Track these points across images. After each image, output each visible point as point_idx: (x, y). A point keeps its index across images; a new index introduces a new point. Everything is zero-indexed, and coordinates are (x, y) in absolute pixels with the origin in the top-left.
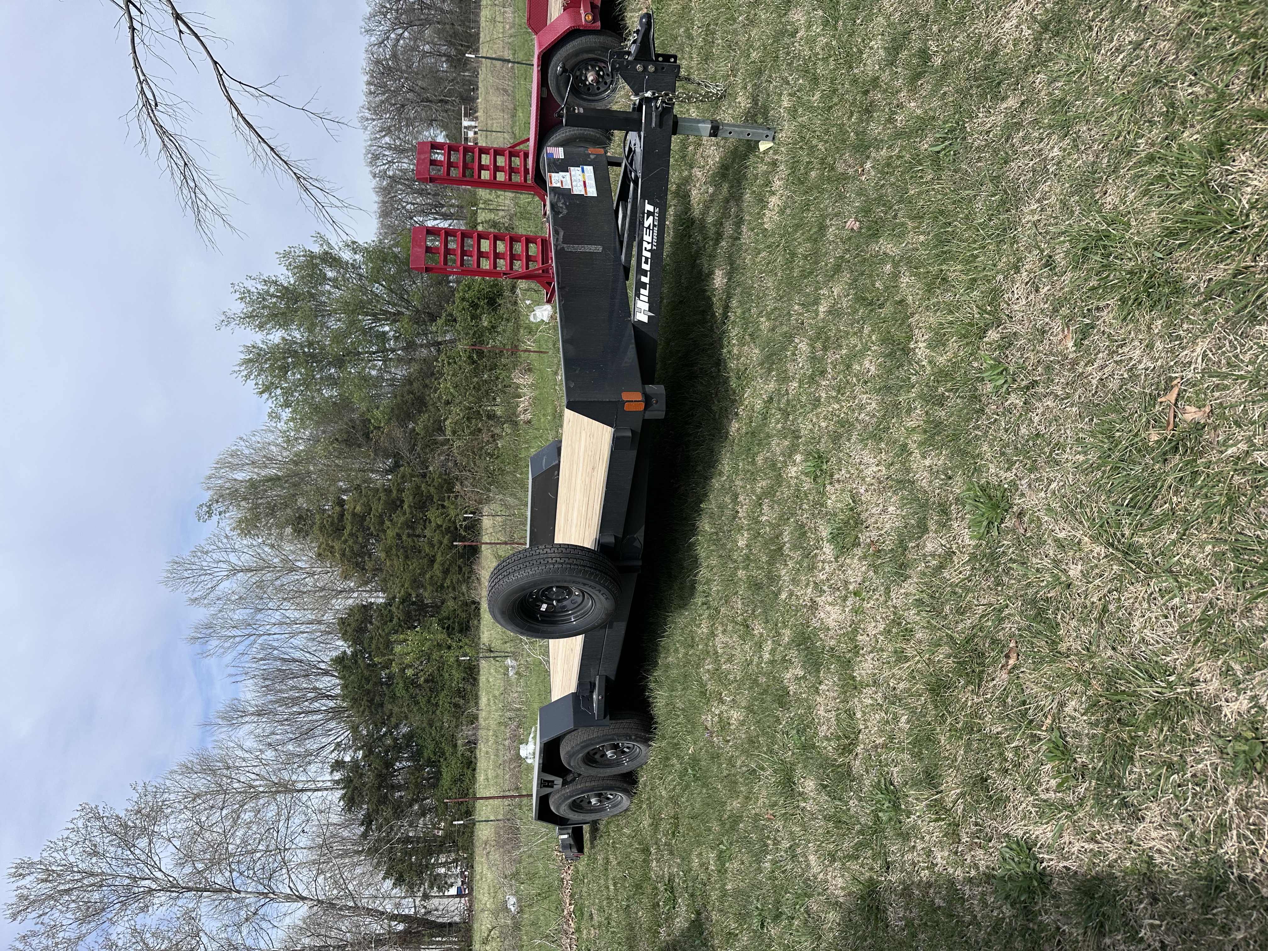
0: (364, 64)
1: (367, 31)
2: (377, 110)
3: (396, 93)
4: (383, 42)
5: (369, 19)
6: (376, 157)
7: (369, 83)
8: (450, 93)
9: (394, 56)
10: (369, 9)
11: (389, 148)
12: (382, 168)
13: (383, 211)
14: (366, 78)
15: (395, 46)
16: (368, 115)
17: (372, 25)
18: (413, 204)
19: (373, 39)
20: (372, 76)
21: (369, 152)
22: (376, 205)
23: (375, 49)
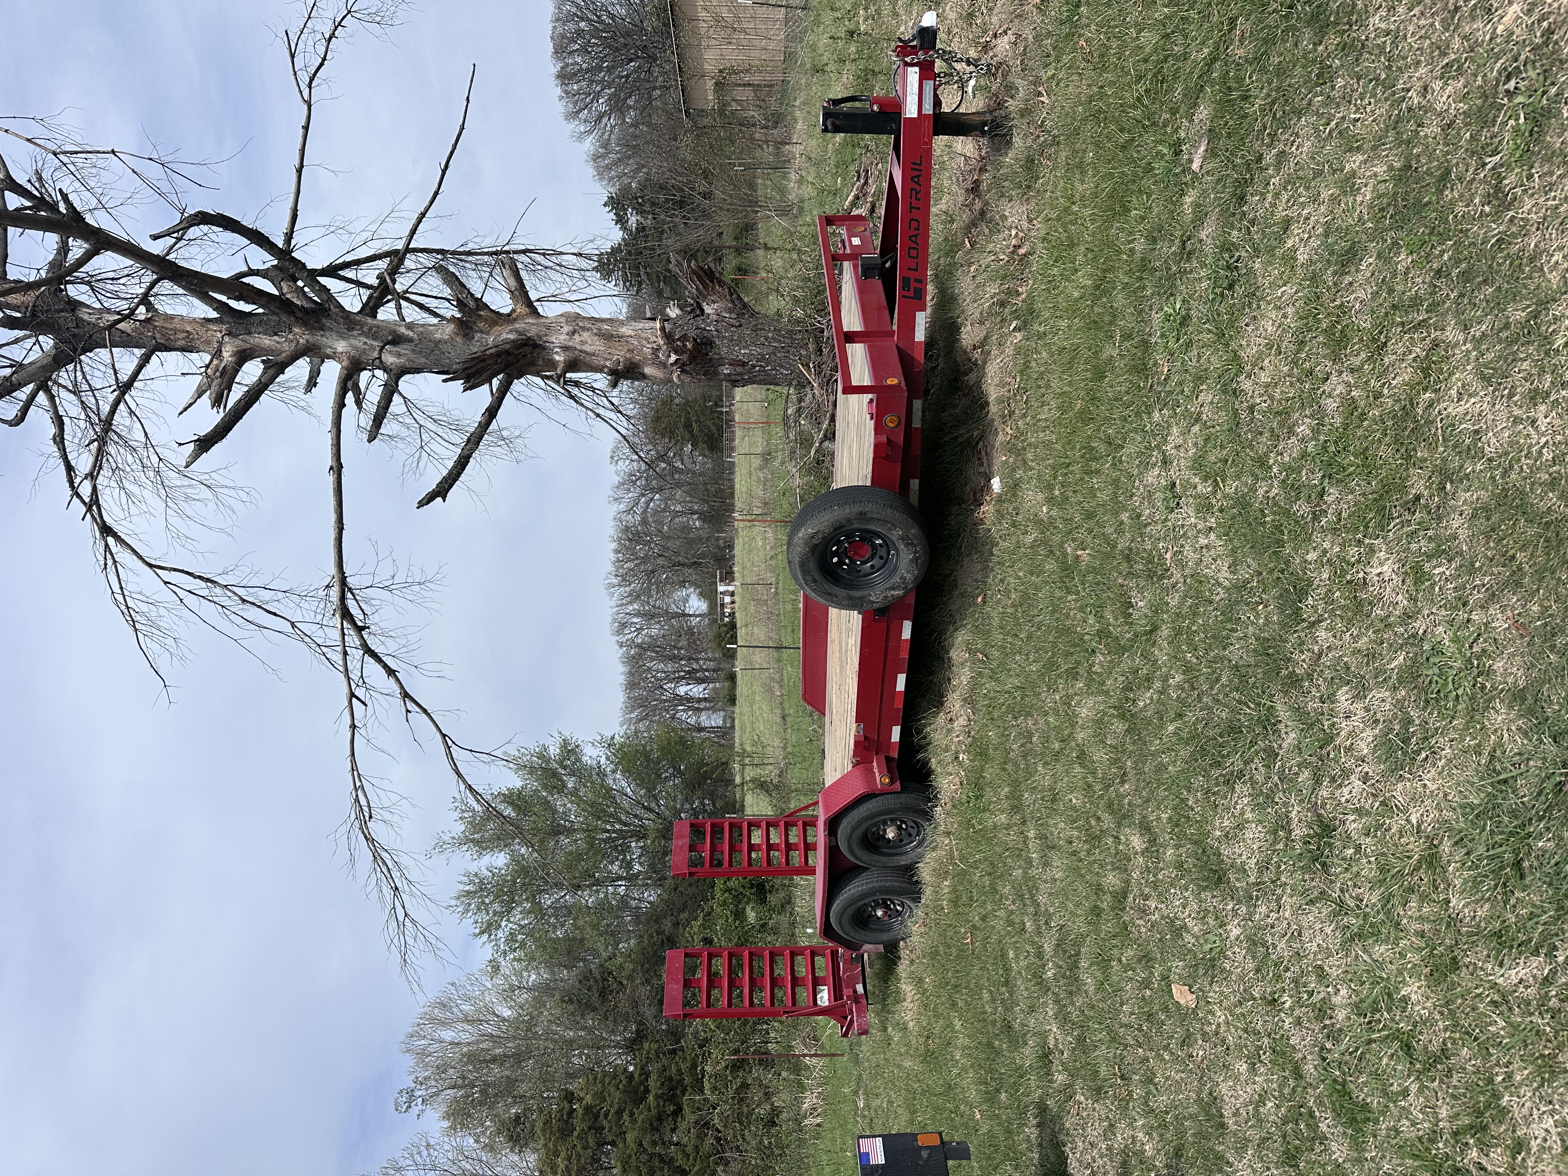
0: (612, 532)
1: (616, 499)
2: (625, 579)
3: (645, 560)
4: (631, 509)
5: (618, 487)
6: (623, 625)
7: (617, 552)
8: (703, 555)
9: (644, 522)
10: (618, 478)
11: (638, 614)
12: (630, 636)
13: (629, 683)
14: (614, 546)
15: (645, 512)
16: (615, 581)
17: (620, 493)
18: (665, 672)
19: (622, 506)
20: (620, 544)
21: (615, 620)
22: (623, 677)
23: (623, 516)
